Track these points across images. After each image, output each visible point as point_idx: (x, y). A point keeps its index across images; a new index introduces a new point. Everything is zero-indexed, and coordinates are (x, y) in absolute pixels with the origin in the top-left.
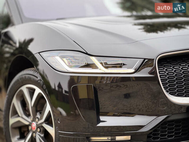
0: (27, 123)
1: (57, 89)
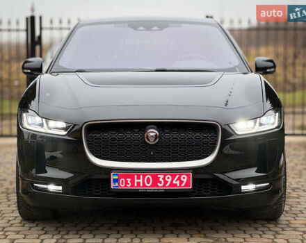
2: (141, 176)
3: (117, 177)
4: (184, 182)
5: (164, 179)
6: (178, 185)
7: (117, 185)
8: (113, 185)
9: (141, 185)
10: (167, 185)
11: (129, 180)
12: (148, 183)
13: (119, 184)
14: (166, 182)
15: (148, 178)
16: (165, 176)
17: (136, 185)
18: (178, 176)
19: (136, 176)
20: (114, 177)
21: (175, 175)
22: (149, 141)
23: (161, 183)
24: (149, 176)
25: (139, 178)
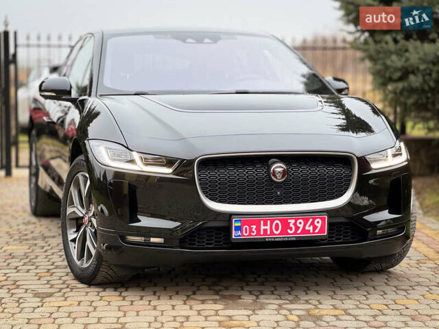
0: (81, 215)
1: (102, 179)
2: (269, 222)
3: (239, 224)
4: (318, 227)
5: (295, 224)
6: (311, 231)
7: (239, 233)
8: (235, 235)
9: (269, 233)
10: (299, 232)
11: (254, 227)
12: (277, 230)
13: (242, 232)
14: (297, 228)
15: (277, 224)
16: (296, 220)
17: (262, 233)
18: (311, 220)
19: (262, 222)
20: (235, 224)
21: (308, 219)
22: (276, 177)
23: (291, 229)
24: (278, 221)
25: (265, 224)
